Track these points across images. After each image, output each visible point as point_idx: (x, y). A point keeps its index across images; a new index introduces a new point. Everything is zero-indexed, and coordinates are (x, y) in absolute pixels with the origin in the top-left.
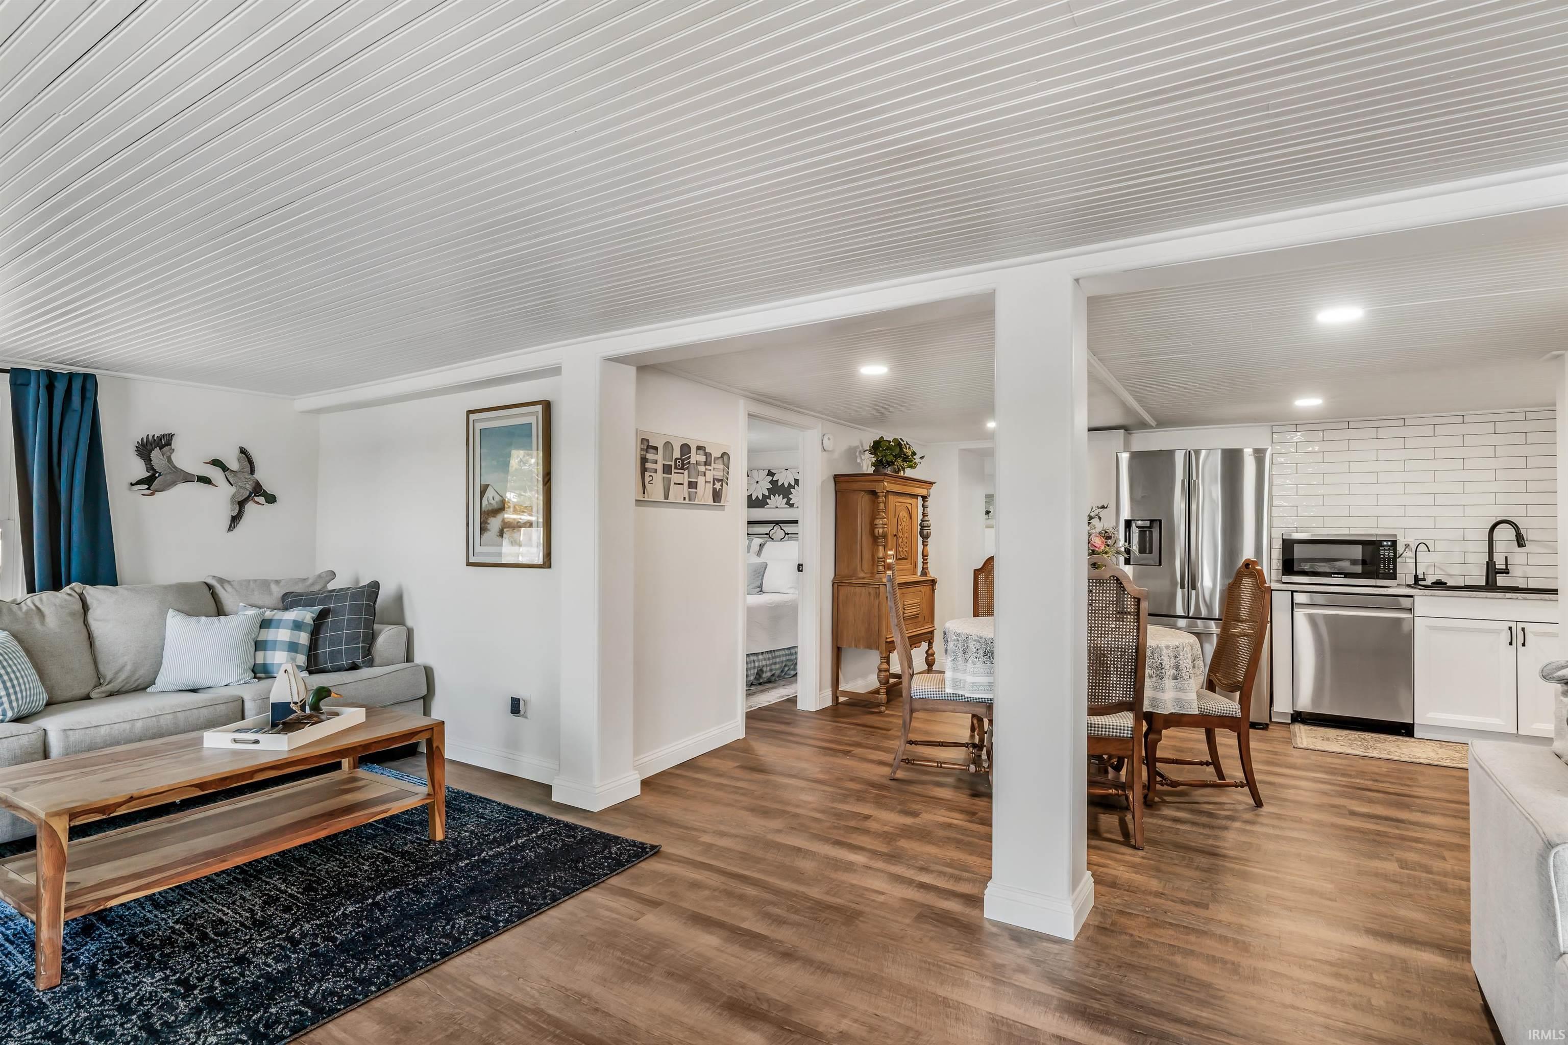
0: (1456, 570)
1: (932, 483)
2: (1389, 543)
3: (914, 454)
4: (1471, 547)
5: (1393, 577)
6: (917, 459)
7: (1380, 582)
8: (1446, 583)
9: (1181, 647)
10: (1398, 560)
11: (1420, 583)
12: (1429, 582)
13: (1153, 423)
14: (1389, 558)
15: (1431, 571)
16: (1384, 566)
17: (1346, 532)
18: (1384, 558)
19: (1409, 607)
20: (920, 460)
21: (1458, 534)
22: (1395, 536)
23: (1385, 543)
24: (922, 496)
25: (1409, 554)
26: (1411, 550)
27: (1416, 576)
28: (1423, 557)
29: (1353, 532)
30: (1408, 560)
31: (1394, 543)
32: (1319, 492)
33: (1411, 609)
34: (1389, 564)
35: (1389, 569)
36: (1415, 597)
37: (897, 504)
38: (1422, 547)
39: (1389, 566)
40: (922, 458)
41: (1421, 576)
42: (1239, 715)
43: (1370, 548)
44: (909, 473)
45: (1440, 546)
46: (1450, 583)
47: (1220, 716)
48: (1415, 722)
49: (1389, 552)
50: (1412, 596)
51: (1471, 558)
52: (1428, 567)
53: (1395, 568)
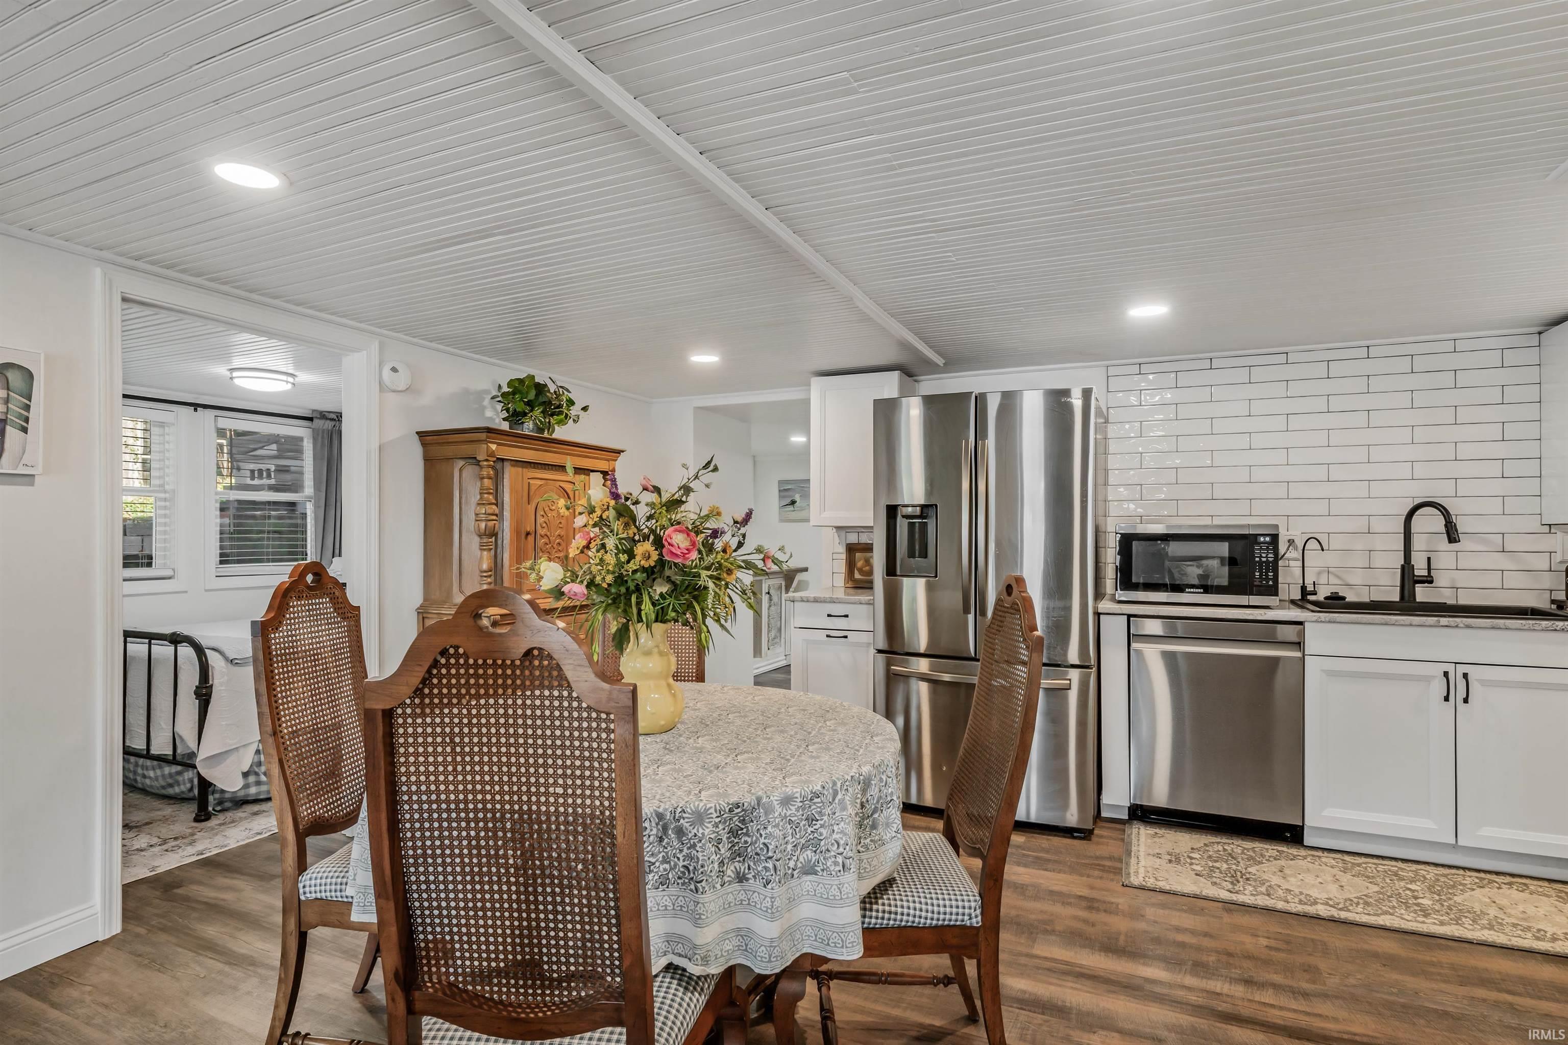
0: (1356, 578)
1: (619, 452)
2: (1268, 539)
3: (571, 402)
4: (1378, 543)
5: (1273, 591)
6: (575, 411)
7: (1255, 600)
8: (1343, 598)
9: (829, 793)
10: (1281, 563)
11: (1310, 598)
12: (1320, 597)
13: (940, 361)
14: (1267, 562)
15: (1323, 580)
16: (1261, 575)
17: (1207, 521)
18: (1261, 562)
19: (1296, 640)
20: (582, 413)
21: (1360, 524)
22: (1277, 526)
23: (1262, 539)
24: (602, 472)
25: (1293, 554)
26: (1296, 548)
27: (1303, 588)
28: (1314, 559)
29: (1217, 521)
30: (1292, 563)
31: (1275, 538)
32: (1169, 463)
33: (1299, 643)
34: (1267, 571)
35: (1267, 579)
36: (1306, 624)
37: (532, 482)
38: (1313, 544)
39: (1267, 575)
40: (585, 409)
41: (1310, 588)
42: (977, 921)
43: (1241, 544)
44: (560, 433)
45: (1336, 543)
46: (1351, 597)
47: (936, 927)
48: (1306, 823)
49: (1268, 553)
50: (1300, 623)
51: (1379, 560)
52: (1319, 574)
53: (1276, 579)
